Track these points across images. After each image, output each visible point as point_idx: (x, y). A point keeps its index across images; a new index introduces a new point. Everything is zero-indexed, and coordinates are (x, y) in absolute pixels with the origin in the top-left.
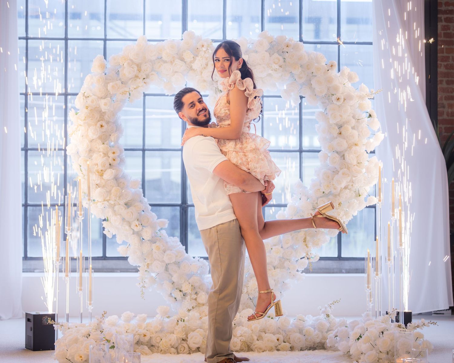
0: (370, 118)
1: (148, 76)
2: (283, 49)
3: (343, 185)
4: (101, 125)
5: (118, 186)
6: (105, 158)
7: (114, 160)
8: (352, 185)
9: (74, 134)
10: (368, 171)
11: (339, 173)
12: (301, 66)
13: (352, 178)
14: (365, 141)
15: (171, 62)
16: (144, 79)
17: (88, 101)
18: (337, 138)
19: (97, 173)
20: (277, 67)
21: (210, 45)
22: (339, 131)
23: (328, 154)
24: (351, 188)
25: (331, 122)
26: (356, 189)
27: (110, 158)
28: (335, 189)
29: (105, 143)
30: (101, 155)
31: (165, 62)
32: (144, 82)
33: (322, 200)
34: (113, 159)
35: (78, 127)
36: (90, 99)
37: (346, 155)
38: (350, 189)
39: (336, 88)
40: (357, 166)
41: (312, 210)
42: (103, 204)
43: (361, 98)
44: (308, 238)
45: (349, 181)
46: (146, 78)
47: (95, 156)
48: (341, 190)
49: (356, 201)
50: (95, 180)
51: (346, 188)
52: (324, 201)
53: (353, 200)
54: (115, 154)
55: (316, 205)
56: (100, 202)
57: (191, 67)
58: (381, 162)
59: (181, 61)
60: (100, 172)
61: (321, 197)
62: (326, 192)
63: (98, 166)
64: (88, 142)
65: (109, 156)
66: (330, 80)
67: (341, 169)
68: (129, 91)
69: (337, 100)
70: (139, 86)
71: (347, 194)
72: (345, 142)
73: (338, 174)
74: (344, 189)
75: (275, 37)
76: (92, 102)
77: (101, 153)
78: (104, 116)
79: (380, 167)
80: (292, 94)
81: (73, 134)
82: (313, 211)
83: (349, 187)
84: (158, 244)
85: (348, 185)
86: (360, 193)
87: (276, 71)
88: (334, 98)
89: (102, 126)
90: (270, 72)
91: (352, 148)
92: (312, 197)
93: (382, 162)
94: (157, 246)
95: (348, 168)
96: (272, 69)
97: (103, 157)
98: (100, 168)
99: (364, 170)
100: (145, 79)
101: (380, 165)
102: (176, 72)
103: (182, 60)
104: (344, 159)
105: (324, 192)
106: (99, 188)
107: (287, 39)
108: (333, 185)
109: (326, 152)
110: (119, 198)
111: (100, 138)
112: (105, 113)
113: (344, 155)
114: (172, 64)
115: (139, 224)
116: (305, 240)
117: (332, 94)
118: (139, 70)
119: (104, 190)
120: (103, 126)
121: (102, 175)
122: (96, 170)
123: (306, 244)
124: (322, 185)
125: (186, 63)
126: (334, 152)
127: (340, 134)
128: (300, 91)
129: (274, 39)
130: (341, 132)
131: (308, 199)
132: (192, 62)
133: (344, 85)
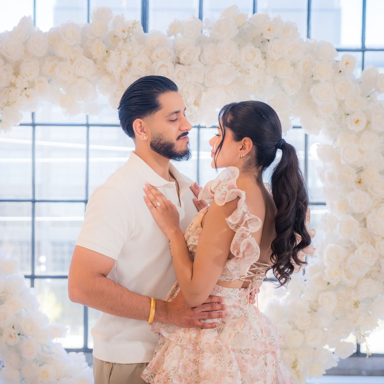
1: (32, 85)
2: (262, 35)
8: (379, 271)
11: (356, 251)
12: (294, 65)
13: (379, 259)
15: (71, 60)
16: (26, 88)
18: (353, 190)
20: (249, 66)
21: (132, 28)
22: (358, 178)
23: (338, 217)
24: (376, 277)
25: (343, 162)
28: (348, 278)
31: (61, 59)
32: (26, 95)
33: (326, 297)
37: (369, 218)
41: (309, 312)
44: (300, 362)
46: (29, 88)
48: (359, 280)
51: (368, 276)
52: (329, 298)
55: (316, 304)
57: (106, 69)
59: (87, 59)
61: (324, 291)
62: (334, 283)
67: (361, 243)
69: (356, 123)
70: (16, 101)
72: (367, 197)
73: (354, 251)
74: (365, 279)
82: (311, 315)
83: (374, 274)
84: (45, 367)
85: (372, 271)
87: (248, 74)
88: (349, 120)
90: (240, 75)
91: (380, 207)
95: (372, 242)
96: (239, 69)
100: (27, 89)
102: (79, 77)
103: (90, 56)
104: (365, 226)
105: (329, 283)
107: (270, 18)
108: (345, 271)
109: (334, 214)
113: (365, 220)
114: (72, 64)
115: (15, 334)
116: (294, 366)
117: (345, 114)
118: (16, 74)
123: (297, 372)
124: (326, 271)
125: (95, 61)
126: (347, 213)
127: (360, 182)
128: (291, 110)
129: (248, 20)
130: (360, 180)
131: (302, 293)
132: (105, 60)
133: (368, 98)
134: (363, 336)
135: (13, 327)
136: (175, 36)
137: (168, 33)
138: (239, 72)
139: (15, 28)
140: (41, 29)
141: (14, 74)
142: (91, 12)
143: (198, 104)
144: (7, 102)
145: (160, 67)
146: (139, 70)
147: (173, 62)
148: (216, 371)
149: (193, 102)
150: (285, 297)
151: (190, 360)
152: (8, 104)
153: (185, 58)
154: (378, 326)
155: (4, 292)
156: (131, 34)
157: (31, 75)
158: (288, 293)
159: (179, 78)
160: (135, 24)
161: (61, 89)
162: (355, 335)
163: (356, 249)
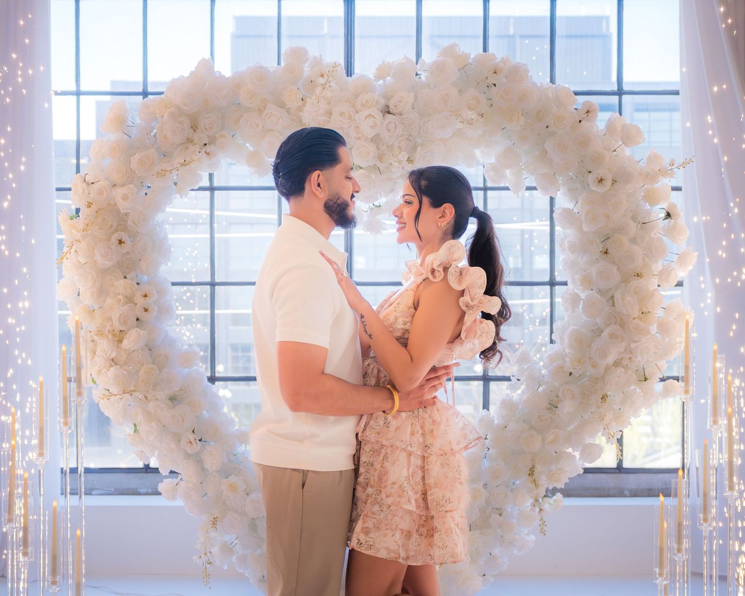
0: (667, 220)
1: (213, 140)
2: (487, 78)
3: (610, 360)
4: (119, 240)
5: (154, 363)
6: (126, 307)
7: (146, 310)
8: (630, 358)
9: (67, 259)
10: (664, 328)
11: (602, 335)
12: (525, 114)
13: (629, 344)
14: (658, 266)
15: (259, 110)
16: (205, 144)
17: (92, 192)
18: (598, 262)
19: (110, 337)
20: (472, 115)
21: (333, 71)
22: (603, 248)
23: (581, 295)
24: (627, 365)
25: (585, 229)
26: (638, 366)
27: (138, 305)
28: (594, 366)
29: (127, 276)
30: (120, 300)
31: (247, 110)
32: (206, 152)
33: (568, 390)
34: (144, 309)
35: (73, 245)
36: (95, 186)
37: (618, 297)
38: (626, 368)
39: (598, 159)
40: (641, 319)
41: (549, 409)
42: (122, 399)
43: (651, 177)
44: (539, 468)
45: (622, 350)
46: (209, 145)
47: (109, 301)
48: (607, 369)
49: (638, 390)
50: (107, 350)
51: (617, 364)
52: (571, 392)
53: (633, 387)
54: (147, 298)
55: (556, 398)
56: (116, 395)
57: (301, 120)
58: (691, 310)
59: (278, 109)
60: (117, 334)
61: (566, 383)
62: (576, 374)
63: (112, 322)
64: (94, 273)
65: (136, 302)
66: (584, 142)
67: (608, 325)
68: (171, 170)
69: (599, 182)
70: (194, 160)
71: (619, 377)
72: (615, 270)
74: (613, 367)
75: (472, 56)
76: (100, 192)
77: (121, 297)
78: (126, 222)
79: (687, 322)
80: (508, 172)
81: (65, 258)
82: (550, 412)
83: (625, 362)
84: (233, 479)
85: (622, 358)
86: (646, 374)
87: (472, 124)
88: (591, 179)
89: (121, 242)
90: (460, 126)
91: (630, 281)
92: (547, 382)
93: (693, 311)
94: (231, 484)
95: (622, 325)
96: (461, 119)
97: (123, 305)
98: (118, 326)
99: (654, 329)
100: (207, 146)
101: (687, 317)
102: (269, 130)
103: (282, 105)
104: (613, 305)
105: (571, 374)
106: (117, 366)
107: (497, 59)
108: (590, 358)
109: (576, 291)
110: (154, 386)
111: (119, 265)
112: (127, 214)
113: (613, 297)
114: (260, 115)
115: (195, 439)
116: (531, 472)
117: (587, 172)
118: (194, 128)
119: (125, 372)
120: (124, 242)
121: (120, 341)
122: (109, 331)
123: (535, 480)
124: (567, 359)
125: (288, 111)
126: (592, 290)
127: (606, 253)
128: (523, 167)
129: (471, 60)
130: (607, 250)
131: (539, 386)
132: (300, 109)
133: (614, 153)
134: (613, 437)
135: (193, 432)
136: (384, 81)
137: (374, 77)
138: (461, 122)
139: (192, 73)
140: (223, 74)
141: (192, 128)
142: (283, 52)
143: (412, 160)
144: (183, 161)
145: (366, 117)
146: (340, 121)
147: (381, 111)
148: (448, 478)
149: (406, 158)
150: (519, 392)
151: (417, 466)
152: (184, 164)
153: (396, 107)
154: (631, 424)
155: (180, 390)
156: (330, 79)
157: (211, 128)
158: (523, 387)
159: (389, 130)
160: (336, 67)
161: (248, 145)
162: (603, 435)
163: (603, 331)
